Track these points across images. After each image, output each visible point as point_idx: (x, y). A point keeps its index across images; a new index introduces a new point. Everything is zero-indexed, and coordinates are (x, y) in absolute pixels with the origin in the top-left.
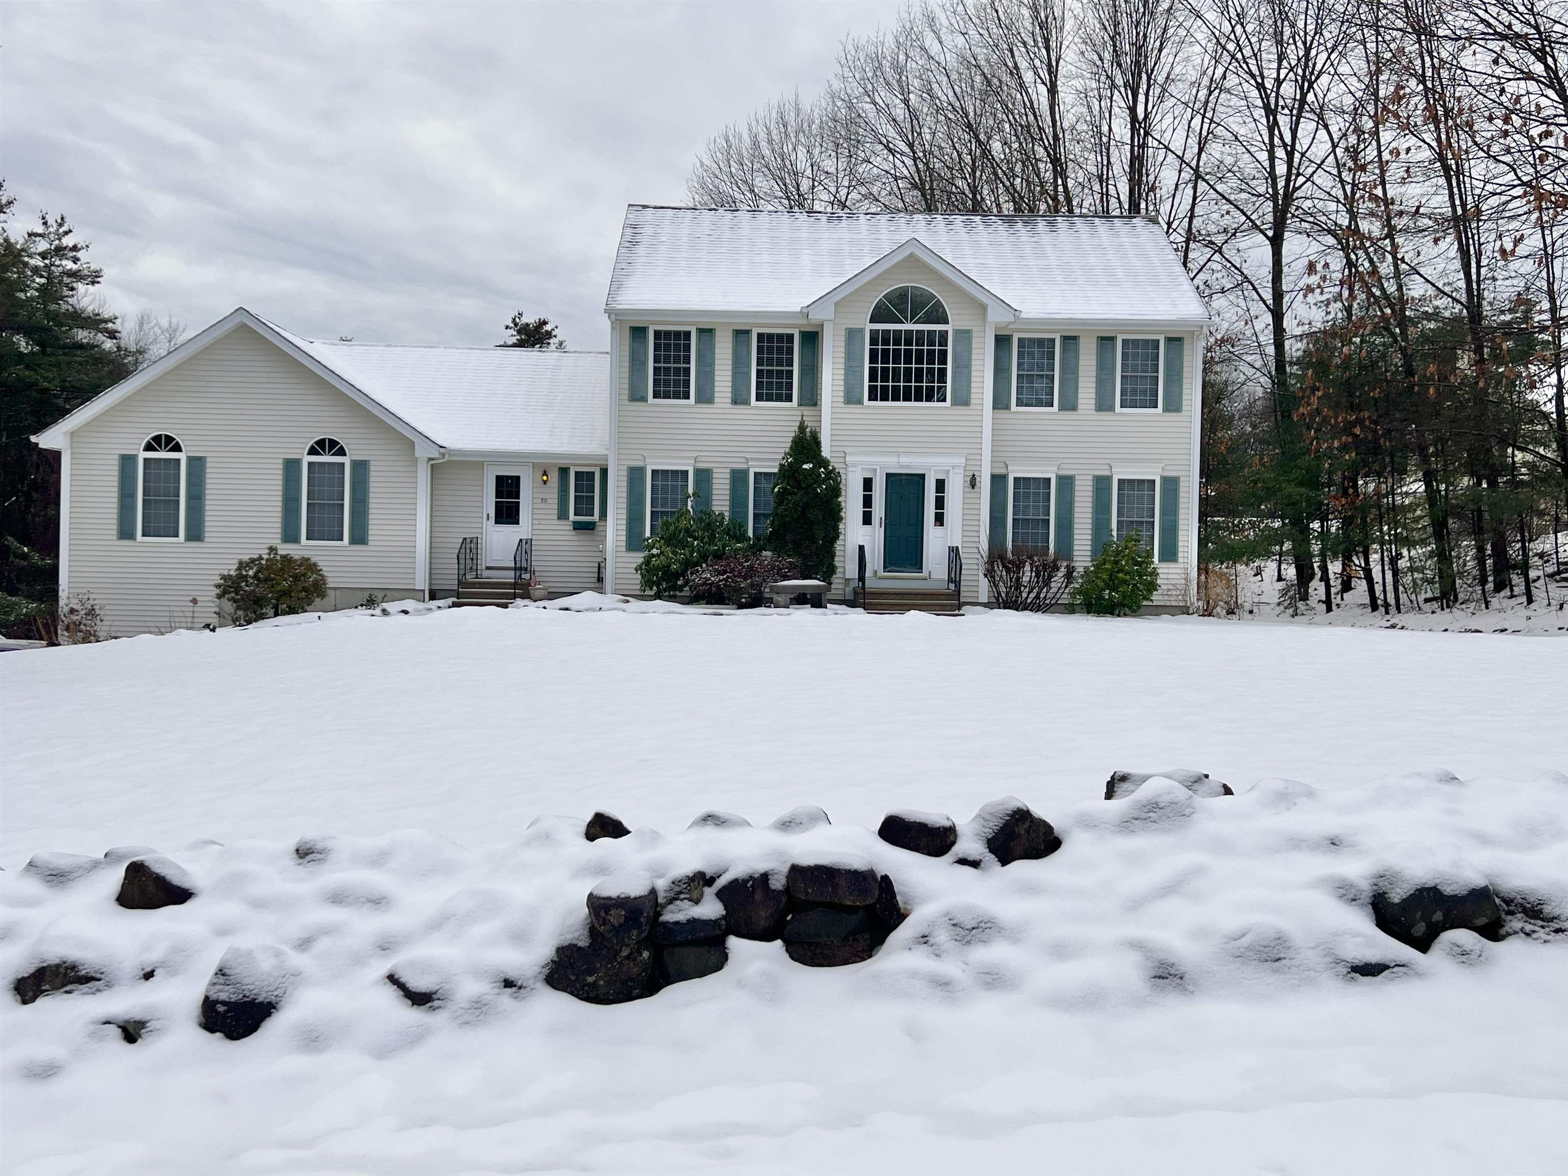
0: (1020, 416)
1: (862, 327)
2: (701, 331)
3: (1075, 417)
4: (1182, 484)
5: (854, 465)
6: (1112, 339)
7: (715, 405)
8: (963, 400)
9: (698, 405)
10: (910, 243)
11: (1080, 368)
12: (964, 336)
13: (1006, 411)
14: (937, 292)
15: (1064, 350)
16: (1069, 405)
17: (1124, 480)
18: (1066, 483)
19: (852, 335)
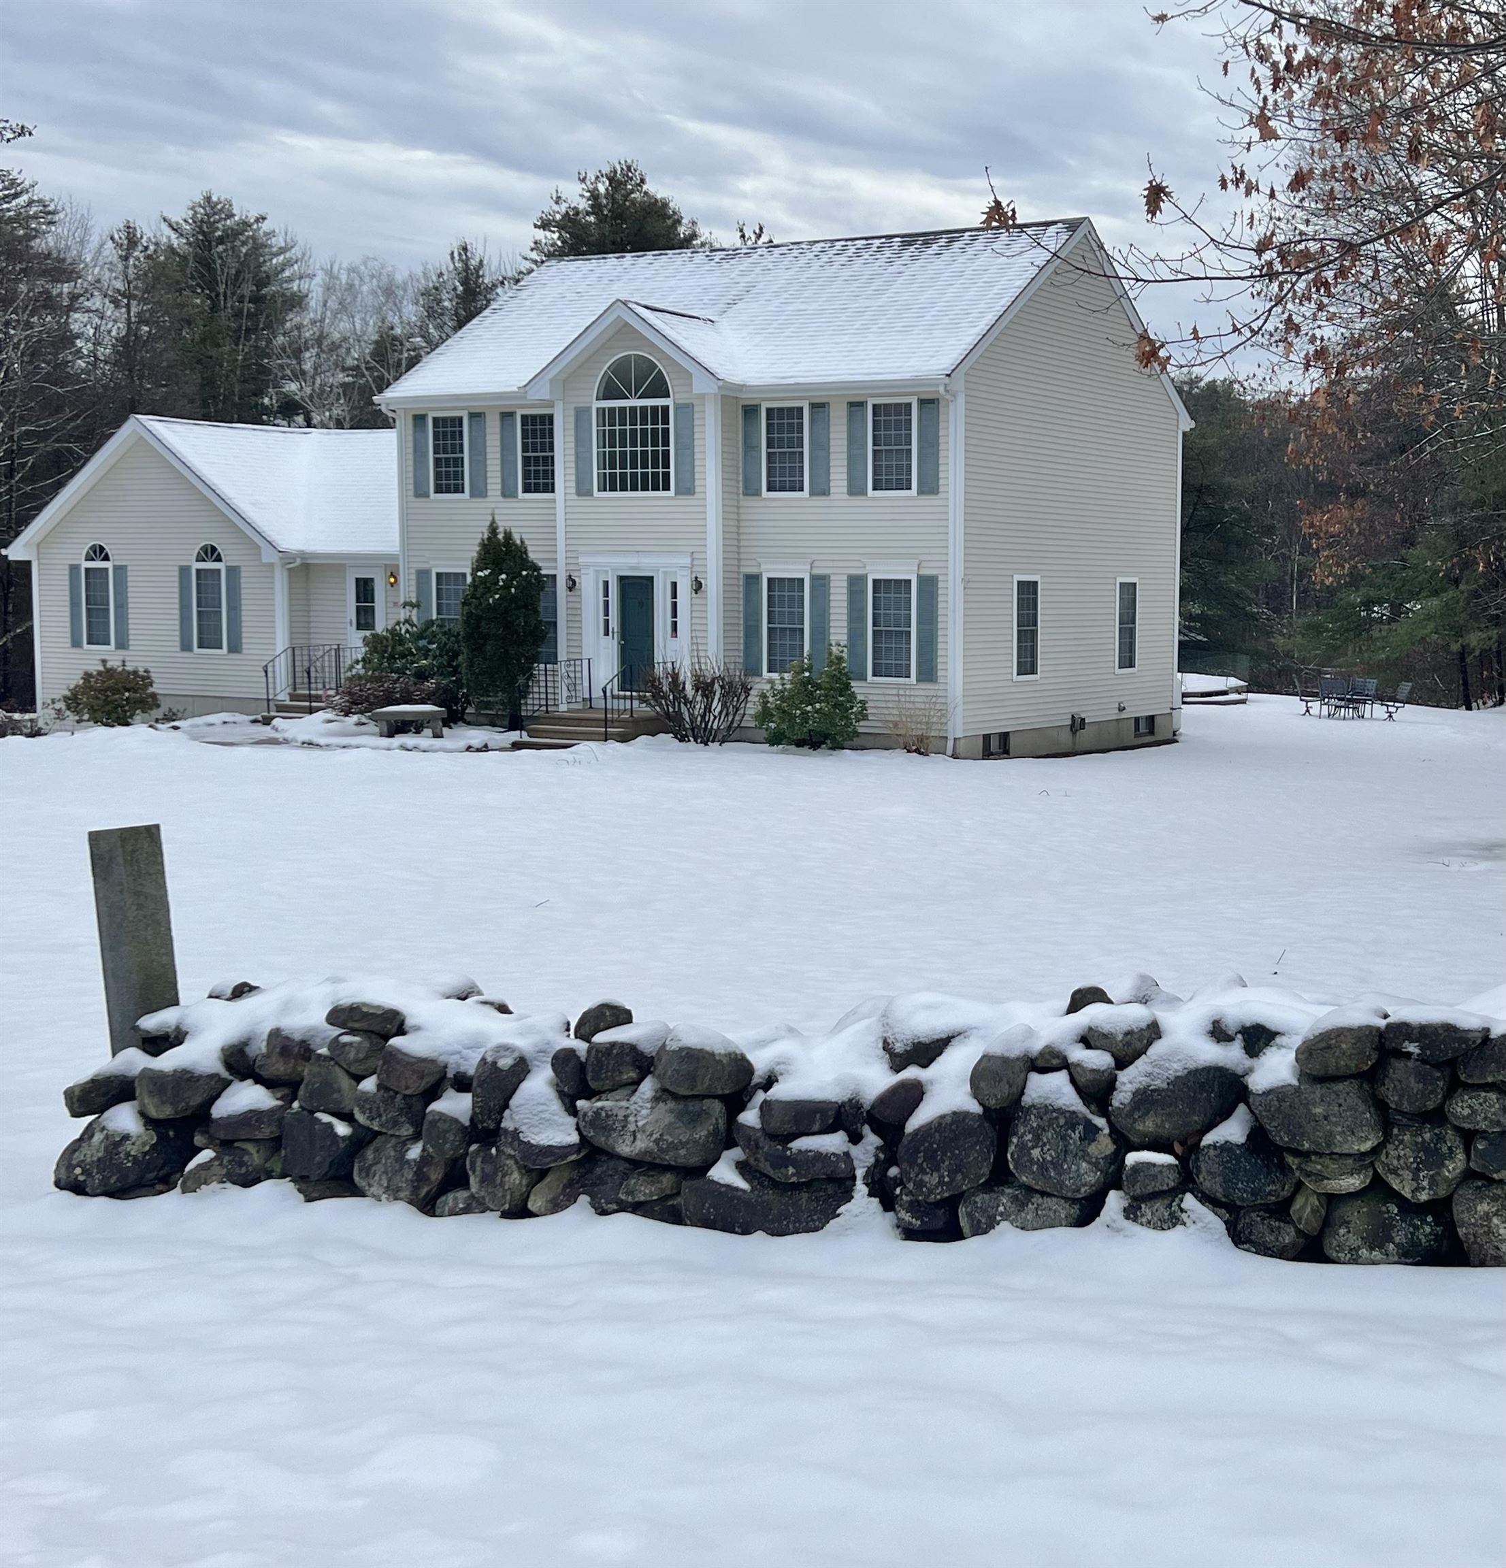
0: (774, 504)
1: (588, 405)
2: (472, 416)
3: (827, 503)
4: (940, 585)
5: (587, 566)
6: (862, 405)
7: (488, 499)
8: (687, 489)
9: (473, 500)
10: (616, 305)
11: (832, 443)
12: (686, 409)
13: (757, 498)
14: (658, 360)
15: (812, 421)
16: (822, 491)
17: (880, 580)
18: (821, 583)
19: (581, 414)
